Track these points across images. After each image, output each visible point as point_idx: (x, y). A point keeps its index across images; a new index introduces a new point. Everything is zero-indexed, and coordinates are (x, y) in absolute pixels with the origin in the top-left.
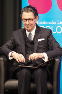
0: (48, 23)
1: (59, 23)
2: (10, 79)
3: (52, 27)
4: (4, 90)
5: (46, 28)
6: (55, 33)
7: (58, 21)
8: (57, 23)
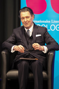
0: (44, 22)
1: (53, 21)
2: (12, 69)
3: (47, 25)
4: (7, 79)
5: (42, 26)
6: (50, 30)
7: (52, 20)
8: (51, 22)
